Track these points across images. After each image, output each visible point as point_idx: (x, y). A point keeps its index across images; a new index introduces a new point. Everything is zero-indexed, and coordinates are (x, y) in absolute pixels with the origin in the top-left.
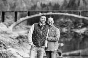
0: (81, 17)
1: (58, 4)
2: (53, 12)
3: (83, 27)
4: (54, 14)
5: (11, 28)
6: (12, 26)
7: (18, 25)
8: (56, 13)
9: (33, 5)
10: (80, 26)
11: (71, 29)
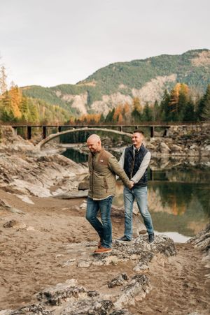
0: (122, 133)
1: (94, 120)
2: (89, 127)
3: (122, 146)
4: (90, 129)
5: (38, 146)
6: (40, 144)
7: (46, 142)
8: (92, 129)
9: (66, 121)
10: (120, 145)
11: (109, 147)
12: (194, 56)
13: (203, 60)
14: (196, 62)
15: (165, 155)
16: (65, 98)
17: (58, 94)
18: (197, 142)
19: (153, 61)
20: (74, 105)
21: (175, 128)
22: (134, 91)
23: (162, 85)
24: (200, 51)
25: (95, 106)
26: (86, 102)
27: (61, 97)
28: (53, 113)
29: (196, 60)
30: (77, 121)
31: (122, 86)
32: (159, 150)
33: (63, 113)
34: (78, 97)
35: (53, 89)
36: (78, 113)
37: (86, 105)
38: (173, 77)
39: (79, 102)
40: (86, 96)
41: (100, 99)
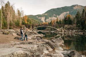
6: (32, 30)
9: (39, 24)
11: (50, 31)
12: (74, 7)
13: (77, 8)
14: (75, 8)
15: (63, 33)
16: (39, 18)
17: (37, 17)
18: (72, 29)
19: (63, 8)
20: (41, 20)
21: (66, 26)
22: (57, 16)
23: (65, 14)
24: (76, 5)
25: (47, 20)
26: (45, 19)
27: (38, 18)
28: (36, 22)
29: (74, 8)
30: (42, 24)
31: (54, 15)
32: (61, 31)
33: (38, 22)
34: (42, 18)
35: (36, 16)
36: (43, 22)
37: (45, 20)
38: (68, 12)
39: (43, 19)
40: (45, 18)
41: (48, 18)
